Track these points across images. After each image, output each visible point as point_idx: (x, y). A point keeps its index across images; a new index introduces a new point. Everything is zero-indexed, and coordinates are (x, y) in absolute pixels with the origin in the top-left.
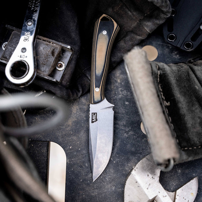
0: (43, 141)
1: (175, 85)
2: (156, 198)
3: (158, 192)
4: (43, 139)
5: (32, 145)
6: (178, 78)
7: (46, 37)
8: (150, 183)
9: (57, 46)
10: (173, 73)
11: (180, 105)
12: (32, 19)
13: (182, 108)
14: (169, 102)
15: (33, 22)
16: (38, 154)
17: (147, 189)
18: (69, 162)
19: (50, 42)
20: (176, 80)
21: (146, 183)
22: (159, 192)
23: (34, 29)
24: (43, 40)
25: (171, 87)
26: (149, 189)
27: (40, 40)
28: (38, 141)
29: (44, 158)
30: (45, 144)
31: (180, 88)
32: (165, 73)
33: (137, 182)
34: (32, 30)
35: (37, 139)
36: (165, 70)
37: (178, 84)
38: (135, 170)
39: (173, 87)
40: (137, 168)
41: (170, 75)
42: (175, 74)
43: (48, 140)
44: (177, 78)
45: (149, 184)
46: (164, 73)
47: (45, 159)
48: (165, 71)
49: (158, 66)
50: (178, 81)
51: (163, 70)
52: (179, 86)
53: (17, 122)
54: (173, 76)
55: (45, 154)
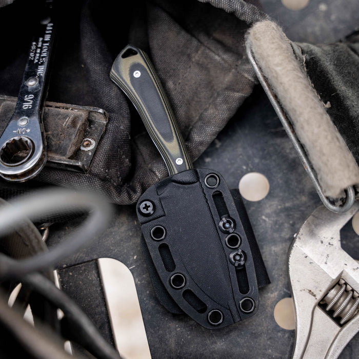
0: (88, 261)
1: (334, 73)
2: (343, 275)
3: (343, 265)
4: (87, 259)
5: (71, 274)
6: (336, 62)
7: (60, 102)
8: (328, 253)
9: (81, 113)
10: (326, 55)
11: (349, 103)
12: (35, 75)
13: (353, 106)
14: (329, 103)
15: (38, 80)
16: (84, 285)
17: (326, 263)
18: (139, 282)
19: (67, 109)
20: (335, 65)
21: (322, 255)
22: (346, 265)
23: (40, 88)
24: (56, 107)
25: (328, 77)
26: (328, 263)
27: (50, 108)
28: (78, 264)
29: (96, 287)
30: (91, 265)
31: (343, 77)
32: (314, 57)
33: (306, 257)
34: (36, 91)
35: (76, 261)
36: (313, 52)
37: (339, 70)
38: (300, 239)
39: (331, 76)
40: (302, 234)
41: (323, 59)
42: (329, 55)
43: (95, 257)
44: (334, 62)
45: (326, 255)
46: (312, 58)
47: (99, 289)
48: (313, 55)
49: (301, 48)
50: (337, 65)
51: (310, 52)
52: (340, 73)
53: (27, 243)
54: (329, 59)
55: (96, 282)
